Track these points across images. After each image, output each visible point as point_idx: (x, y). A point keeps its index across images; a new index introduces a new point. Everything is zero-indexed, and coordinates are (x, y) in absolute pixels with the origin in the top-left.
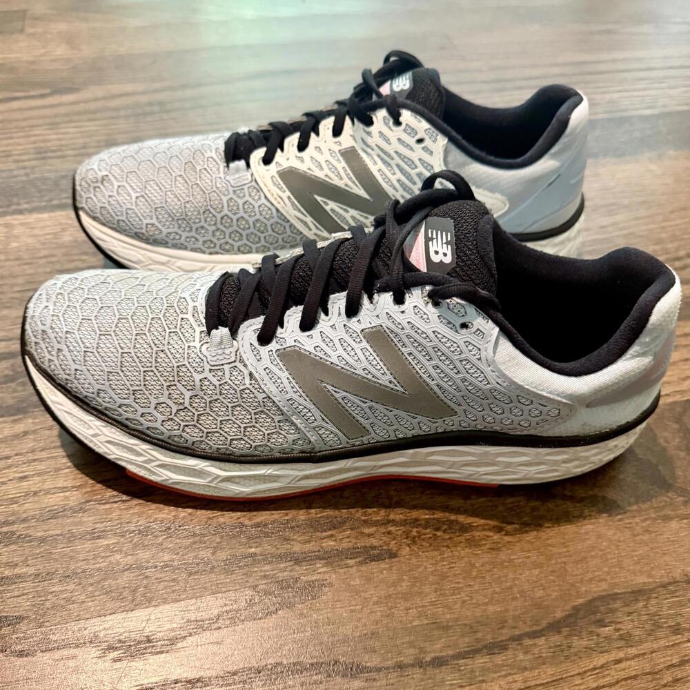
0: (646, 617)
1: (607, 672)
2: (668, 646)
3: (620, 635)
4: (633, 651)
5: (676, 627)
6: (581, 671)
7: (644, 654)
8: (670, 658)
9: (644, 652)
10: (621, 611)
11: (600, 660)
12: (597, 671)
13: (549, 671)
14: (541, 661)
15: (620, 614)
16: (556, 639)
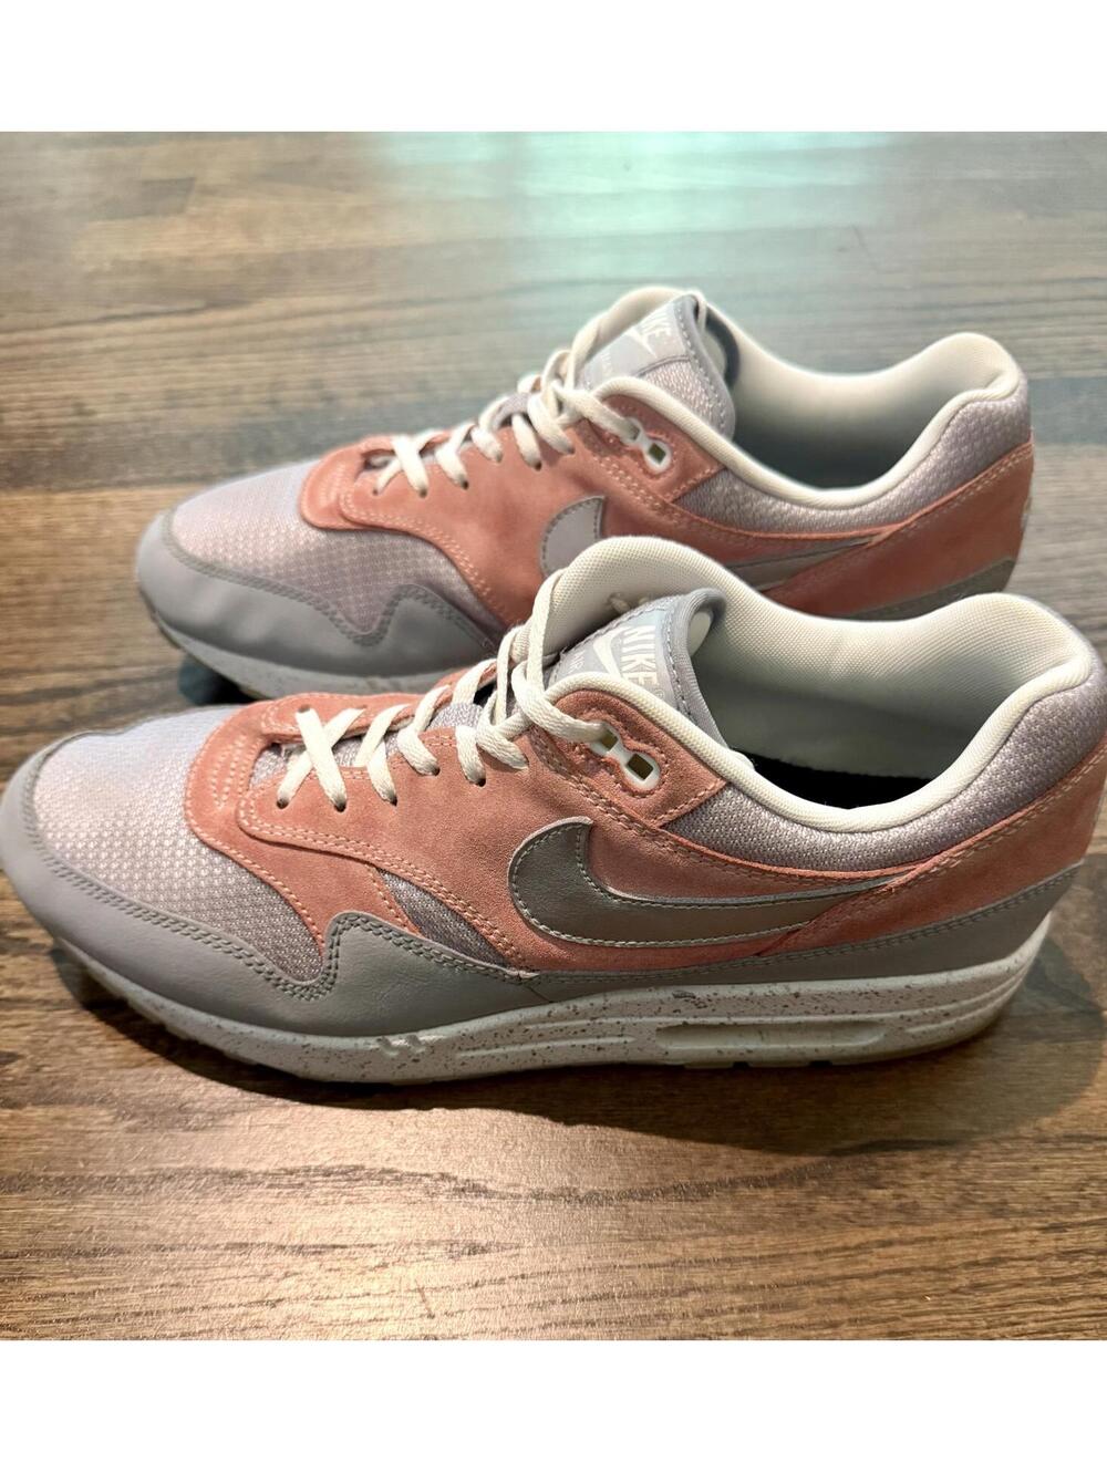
0: (953, 1184)
1: (863, 1257)
2: (976, 1234)
3: (901, 1205)
4: (917, 1232)
5: (999, 1207)
6: (820, 1248)
7: (933, 1239)
8: (975, 1252)
9: (933, 1235)
10: (911, 1169)
11: (854, 1237)
12: (847, 1253)
13: (770, 1241)
14: (760, 1224)
16: (795, 1195)
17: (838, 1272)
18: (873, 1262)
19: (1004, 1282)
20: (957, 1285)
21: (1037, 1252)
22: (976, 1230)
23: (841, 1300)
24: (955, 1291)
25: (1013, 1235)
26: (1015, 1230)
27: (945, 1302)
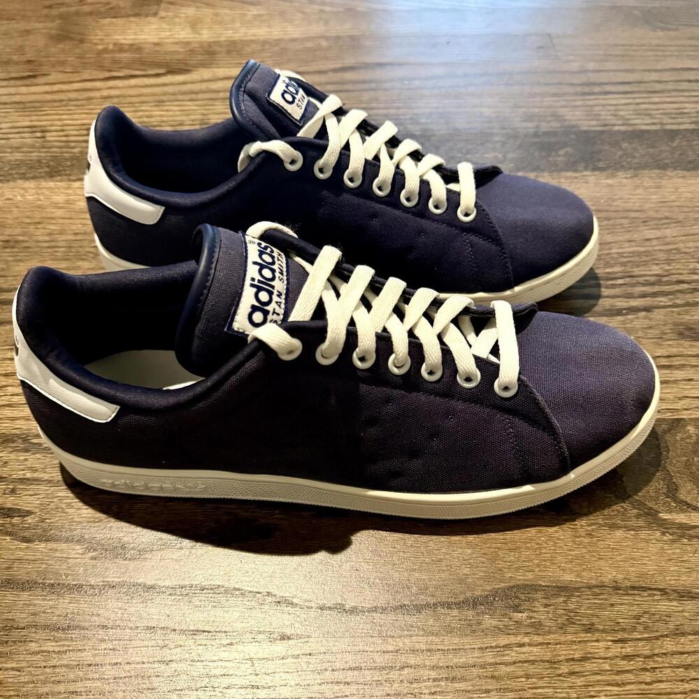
0: (563, 612)
1: (507, 652)
2: (575, 642)
3: (532, 623)
4: (539, 639)
5: (589, 626)
6: (483, 646)
7: (550, 644)
8: (573, 652)
9: (549, 641)
10: (539, 602)
11: (503, 640)
12: (498, 650)
13: (454, 640)
14: (450, 630)
15: (537, 604)
16: (470, 614)
17: (492, 661)
18: (512, 655)
19: (588, 671)
20: (561, 672)
21: (610, 655)
22: (574, 640)
23: (493, 677)
24: (560, 675)
25: (597, 644)
26: (597, 641)
27: (553, 682)
